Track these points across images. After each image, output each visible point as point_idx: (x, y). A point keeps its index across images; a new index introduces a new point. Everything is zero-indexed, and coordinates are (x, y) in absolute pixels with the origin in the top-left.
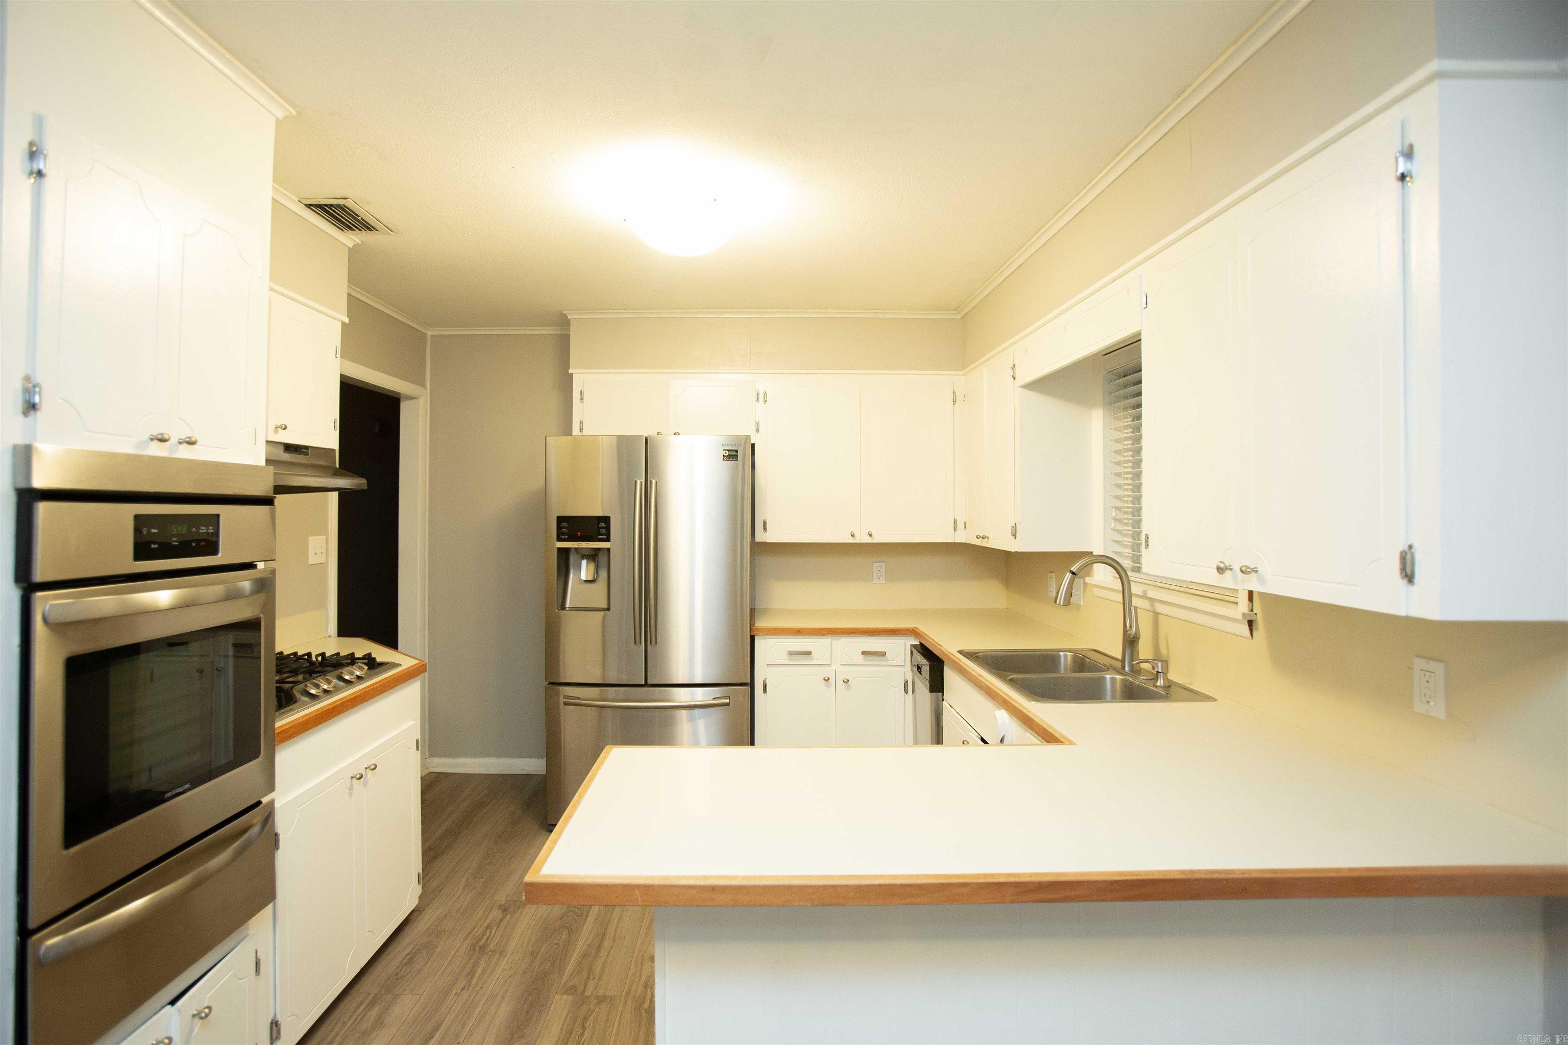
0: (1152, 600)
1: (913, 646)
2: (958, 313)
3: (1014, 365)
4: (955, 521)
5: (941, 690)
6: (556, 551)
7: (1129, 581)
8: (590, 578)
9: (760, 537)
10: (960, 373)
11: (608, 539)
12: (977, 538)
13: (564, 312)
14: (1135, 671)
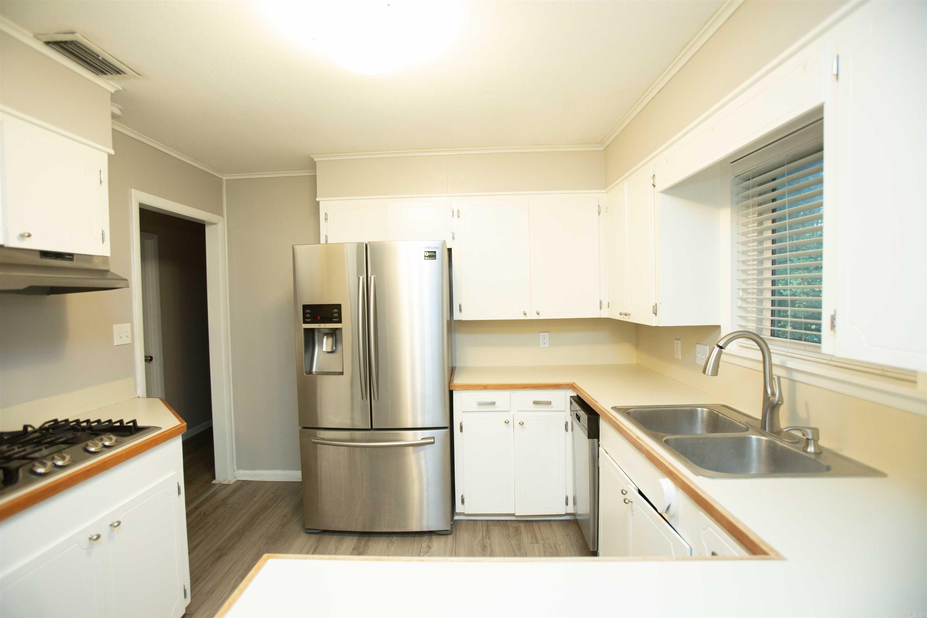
0: (789, 370)
1: (572, 397)
2: (601, 146)
3: (654, 176)
4: (601, 303)
5: (597, 436)
6: (303, 331)
7: (770, 353)
8: (330, 350)
9: (457, 316)
10: (603, 191)
11: (340, 322)
12: (620, 314)
13: (311, 156)
14: (776, 432)
